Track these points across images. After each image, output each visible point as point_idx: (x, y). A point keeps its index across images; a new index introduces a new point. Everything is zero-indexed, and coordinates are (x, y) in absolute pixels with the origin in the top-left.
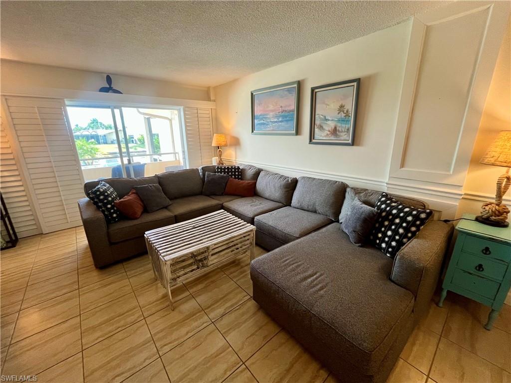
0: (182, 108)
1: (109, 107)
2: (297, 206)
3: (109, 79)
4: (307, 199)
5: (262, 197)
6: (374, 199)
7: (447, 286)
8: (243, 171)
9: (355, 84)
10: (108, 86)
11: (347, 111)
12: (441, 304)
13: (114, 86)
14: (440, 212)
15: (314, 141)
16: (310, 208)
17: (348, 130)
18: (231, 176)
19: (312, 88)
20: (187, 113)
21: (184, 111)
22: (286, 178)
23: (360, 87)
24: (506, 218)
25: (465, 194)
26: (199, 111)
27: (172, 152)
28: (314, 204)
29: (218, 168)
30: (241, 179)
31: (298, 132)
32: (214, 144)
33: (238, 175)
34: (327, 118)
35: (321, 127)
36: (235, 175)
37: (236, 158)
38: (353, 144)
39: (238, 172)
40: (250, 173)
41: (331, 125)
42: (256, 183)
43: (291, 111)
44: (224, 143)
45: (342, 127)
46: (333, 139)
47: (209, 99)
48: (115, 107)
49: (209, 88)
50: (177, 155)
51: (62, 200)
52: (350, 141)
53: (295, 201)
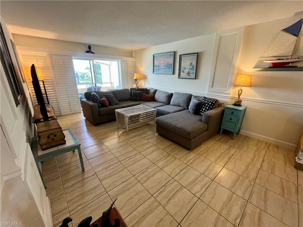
0: (120, 61)
1: (88, 60)
2: (173, 104)
3: (90, 47)
4: (177, 101)
5: (157, 101)
6: (201, 99)
7: (222, 128)
8: (149, 90)
9: (196, 55)
10: (89, 50)
11: (193, 65)
12: (221, 134)
13: (92, 50)
14: (224, 104)
15: (180, 77)
16: (178, 104)
17: (194, 73)
18: (143, 92)
19: (180, 55)
20: (122, 63)
21: (121, 62)
22: (168, 93)
23: (198, 56)
24: (241, 103)
25: (232, 97)
26: (128, 62)
27: (110, 82)
28: (179, 103)
29: (138, 89)
30: (148, 94)
31: (174, 73)
32: (135, 78)
33: (147, 92)
34: (186, 68)
35: (183, 72)
36: (145, 92)
37: (145, 85)
38: (195, 78)
39: (146, 91)
40: (152, 91)
41: (187, 71)
42: (155, 96)
43: (171, 64)
44: (139, 78)
45: (191, 71)
46: (188, 77)
47: (132, 57)
48: (91, 60)
49: (132, 51)
50: (112, 83)
51: (69, 101)
52: (194, 78)
53: (171, 103)
